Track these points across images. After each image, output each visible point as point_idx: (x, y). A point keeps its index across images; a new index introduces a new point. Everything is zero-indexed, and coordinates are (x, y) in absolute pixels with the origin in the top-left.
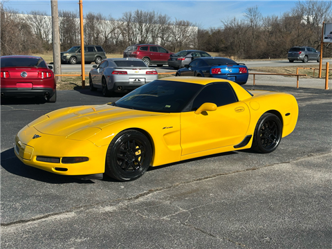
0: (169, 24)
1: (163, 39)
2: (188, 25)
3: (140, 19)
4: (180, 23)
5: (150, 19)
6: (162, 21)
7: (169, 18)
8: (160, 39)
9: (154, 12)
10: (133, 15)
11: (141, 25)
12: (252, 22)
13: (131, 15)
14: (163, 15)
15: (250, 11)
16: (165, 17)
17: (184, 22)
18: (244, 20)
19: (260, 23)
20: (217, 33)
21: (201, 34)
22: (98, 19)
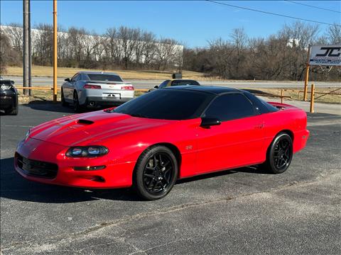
0: (154, 42)
1: (147, 56)
2: (174, 43)
3: (124, 35)
4: (166, 41)
5: (135, 36)
6: (147, 38)
7: (154, 36)
8: (144, 56)
9: (139, 29)
10: (118, 31)
11: (125, 42)
12: (238, 43)
13: (115, 31)
14: (148, 32)
15: (236, 31)
16: (150, 35)
17: (169, 41)
18: (231, 41)
19: (246, 45)
20: (202, 53)
21: (187, 53)
22: (80, 33)
